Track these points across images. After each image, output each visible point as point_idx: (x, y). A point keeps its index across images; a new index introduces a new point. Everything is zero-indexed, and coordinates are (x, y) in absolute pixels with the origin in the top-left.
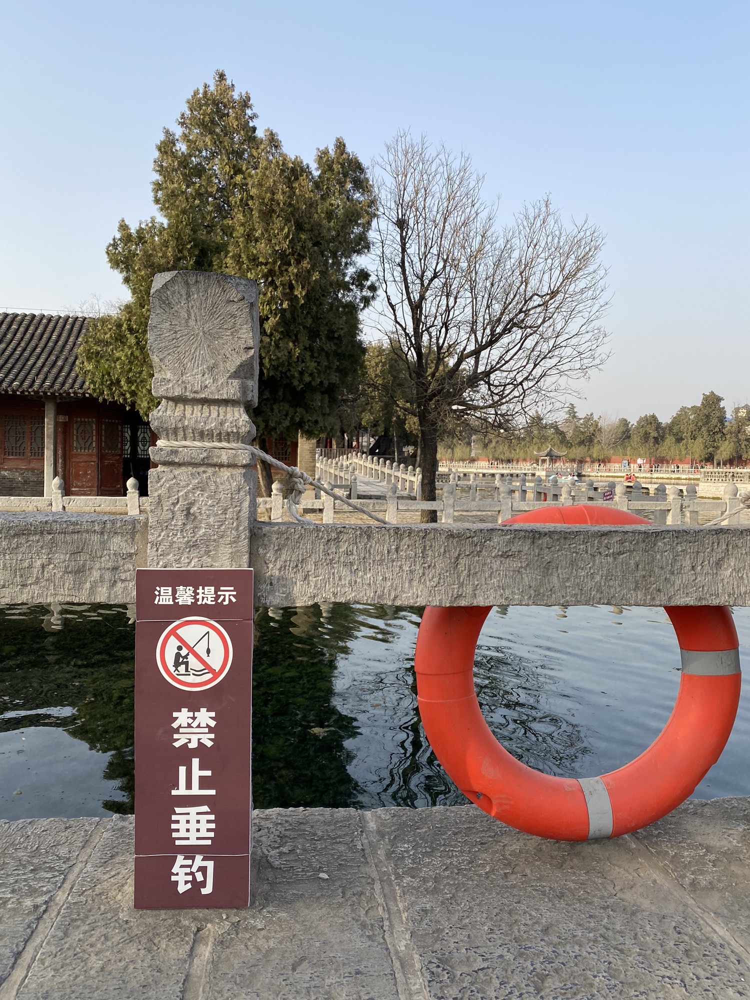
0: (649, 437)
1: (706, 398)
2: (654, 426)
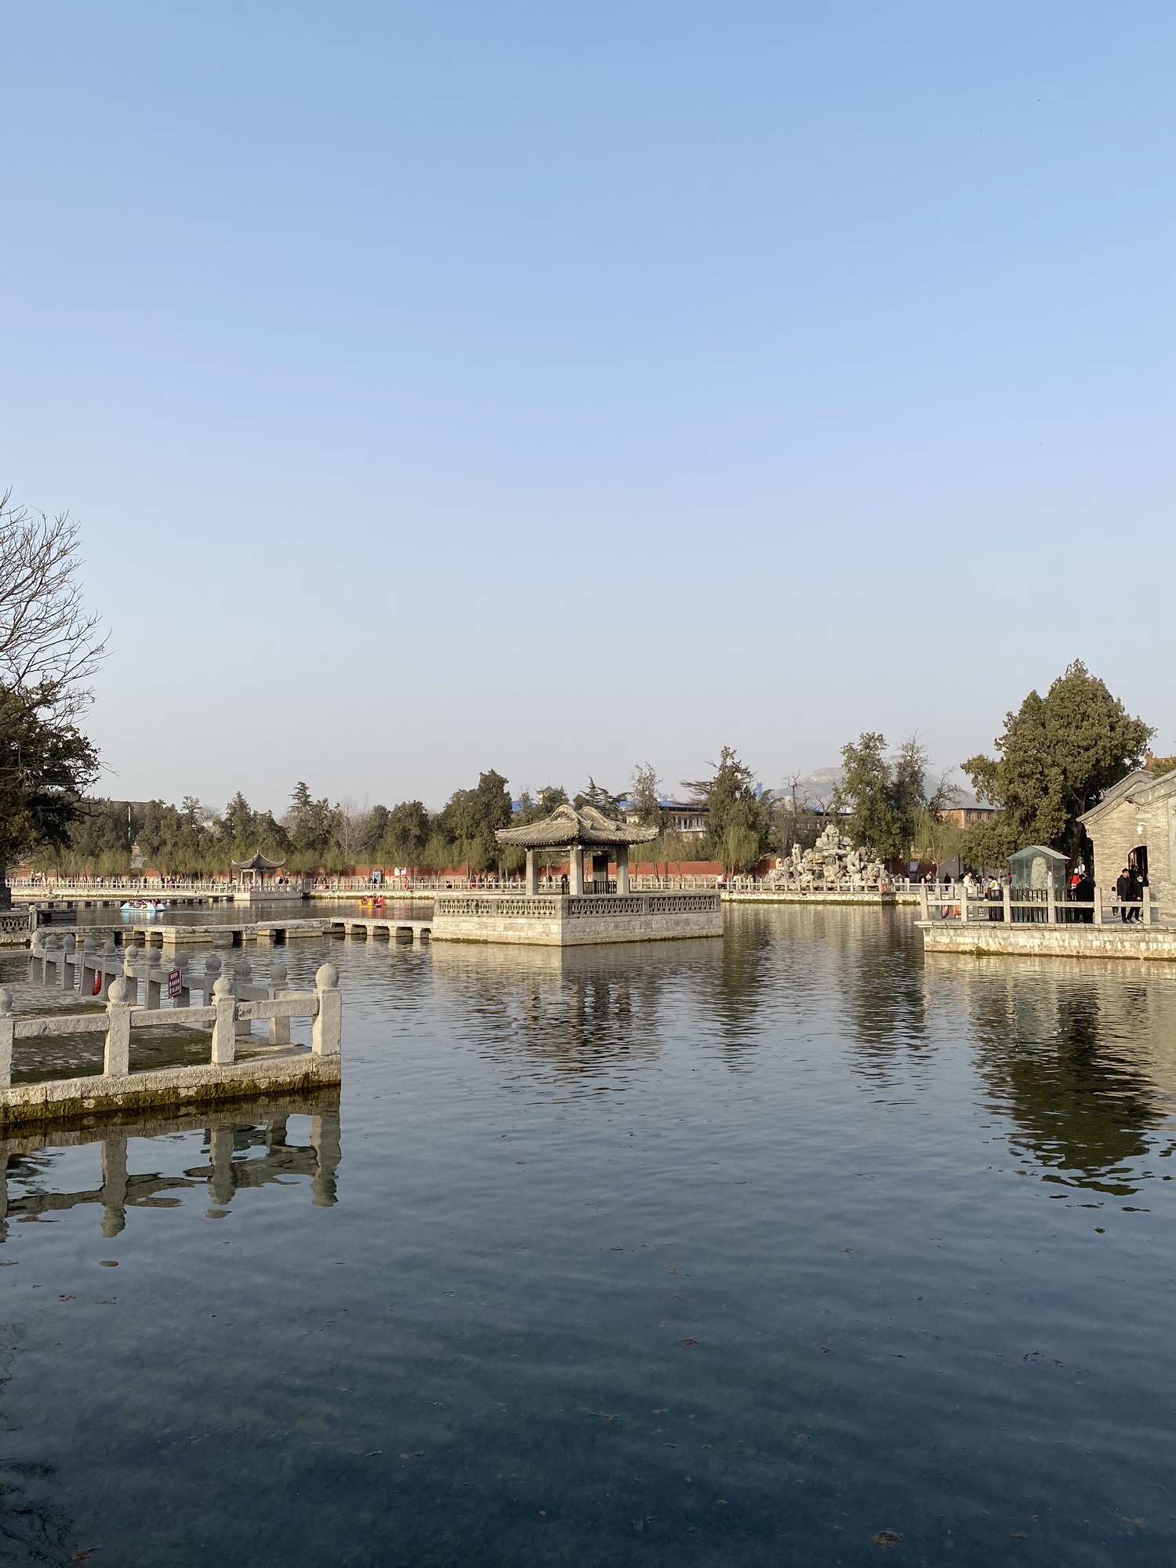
0: (408, 836)
1: (485, 779)
2: (415, 820)
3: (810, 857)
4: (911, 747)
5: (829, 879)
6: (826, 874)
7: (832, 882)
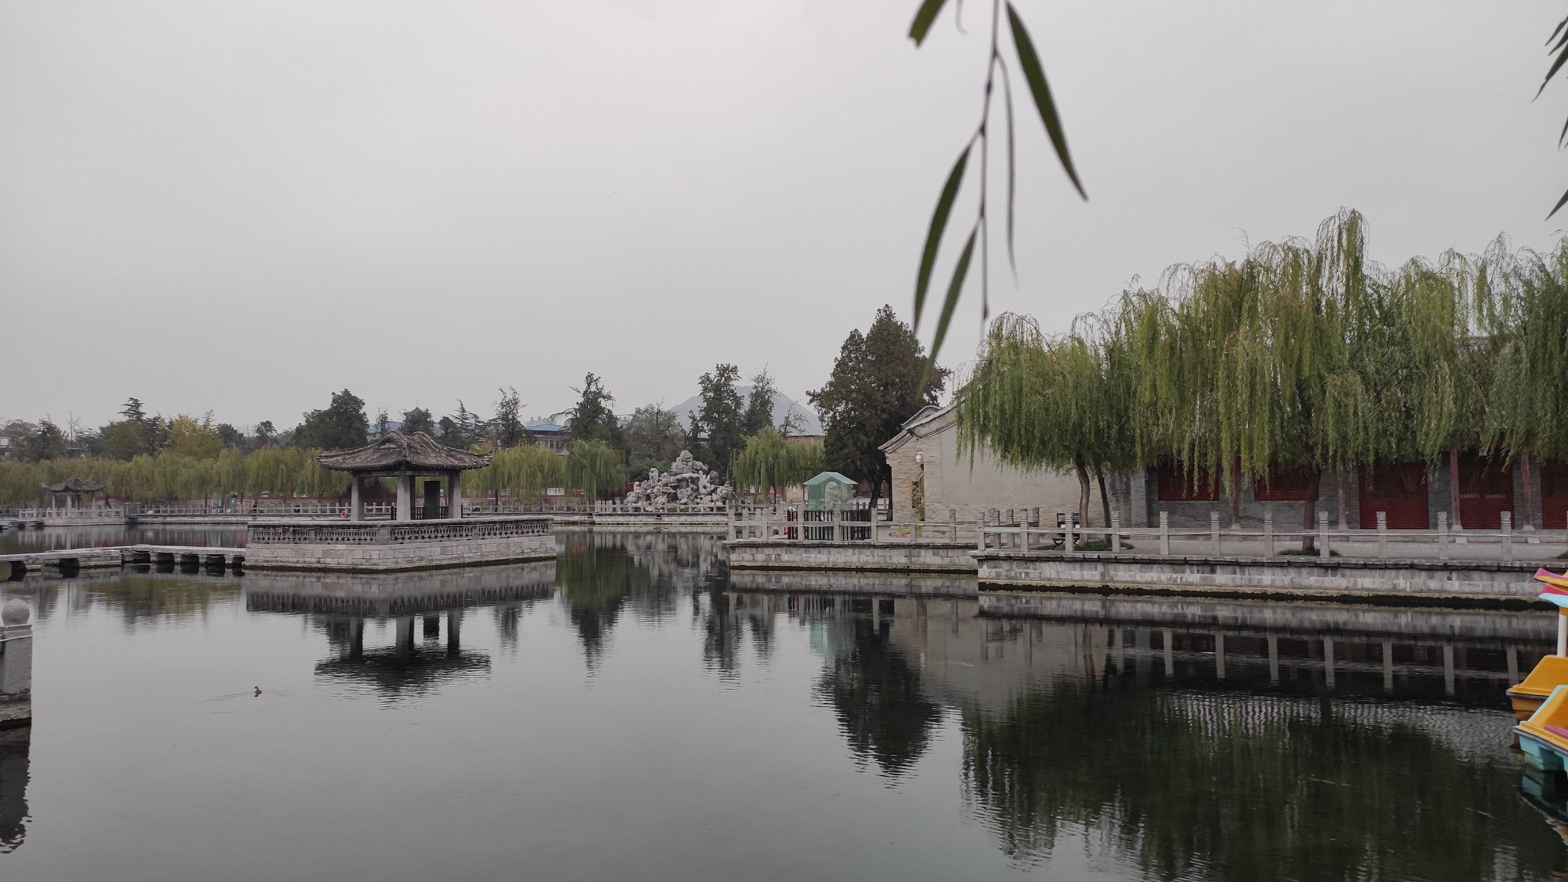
3: (664, 480)
4: (760, 379)
5: (682, 501)
6: (679, 495)
7: (686, 504)
